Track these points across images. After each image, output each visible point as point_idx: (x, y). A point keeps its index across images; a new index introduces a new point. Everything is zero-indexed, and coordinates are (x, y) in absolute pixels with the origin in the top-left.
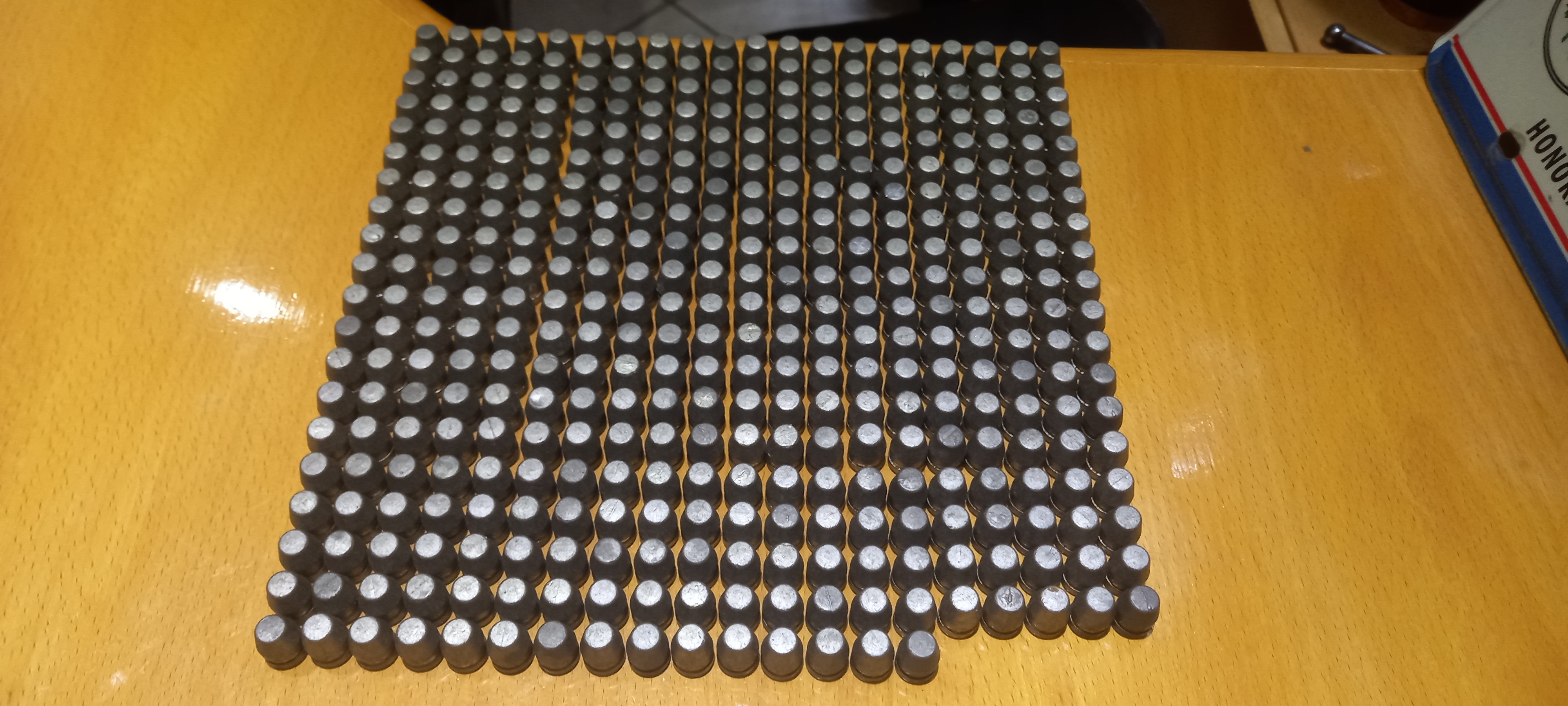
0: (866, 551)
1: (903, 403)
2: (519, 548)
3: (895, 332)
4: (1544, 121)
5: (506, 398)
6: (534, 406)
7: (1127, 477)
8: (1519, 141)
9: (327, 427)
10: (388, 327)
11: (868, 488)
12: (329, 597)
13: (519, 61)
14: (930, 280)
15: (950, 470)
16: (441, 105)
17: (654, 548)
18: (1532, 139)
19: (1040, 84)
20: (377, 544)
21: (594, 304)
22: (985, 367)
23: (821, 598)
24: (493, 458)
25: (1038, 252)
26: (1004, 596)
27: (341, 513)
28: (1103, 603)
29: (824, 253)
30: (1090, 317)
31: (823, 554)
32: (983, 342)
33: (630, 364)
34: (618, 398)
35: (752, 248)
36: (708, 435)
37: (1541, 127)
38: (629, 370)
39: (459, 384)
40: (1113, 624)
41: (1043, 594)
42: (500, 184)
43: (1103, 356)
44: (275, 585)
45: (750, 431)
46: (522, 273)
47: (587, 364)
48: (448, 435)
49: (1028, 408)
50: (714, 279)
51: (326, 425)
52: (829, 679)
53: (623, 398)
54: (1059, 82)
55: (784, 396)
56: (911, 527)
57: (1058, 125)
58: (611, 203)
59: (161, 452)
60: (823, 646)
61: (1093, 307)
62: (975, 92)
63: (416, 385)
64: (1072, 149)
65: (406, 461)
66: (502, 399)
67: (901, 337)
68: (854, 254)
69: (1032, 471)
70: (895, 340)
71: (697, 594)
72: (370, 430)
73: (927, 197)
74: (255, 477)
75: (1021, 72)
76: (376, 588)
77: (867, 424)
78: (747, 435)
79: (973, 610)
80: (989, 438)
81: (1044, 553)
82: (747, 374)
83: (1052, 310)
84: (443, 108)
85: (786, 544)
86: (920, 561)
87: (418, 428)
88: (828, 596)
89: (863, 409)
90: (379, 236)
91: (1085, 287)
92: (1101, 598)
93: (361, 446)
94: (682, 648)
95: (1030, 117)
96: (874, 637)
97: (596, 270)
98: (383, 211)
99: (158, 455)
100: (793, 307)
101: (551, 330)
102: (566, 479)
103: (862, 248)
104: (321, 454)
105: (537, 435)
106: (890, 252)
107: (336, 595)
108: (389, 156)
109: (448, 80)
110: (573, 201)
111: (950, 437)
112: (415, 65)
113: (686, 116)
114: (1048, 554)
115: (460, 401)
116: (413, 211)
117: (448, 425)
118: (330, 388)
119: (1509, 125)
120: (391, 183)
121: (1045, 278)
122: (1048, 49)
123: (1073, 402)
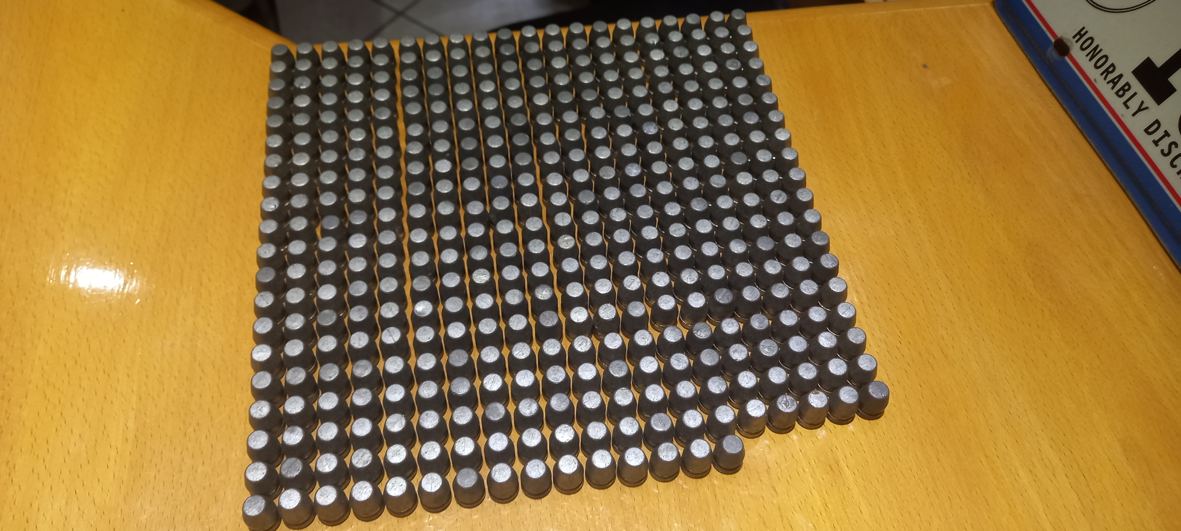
0: (681, 385)
1: (686, 277)
2: (430, 419)
3: (670, 228)
4: (1083, 28)
5: (397, 312)
6: (419, 315)
7: (851, 308)
8: (1069, 44)
9: (266, 352)
10: (296, 272)
11: (673, 341)
12: (295, 476)
13: (355, 64)
14: (687, 188)
15: (728, 320)
16: (302, 103)
17: (528, 405)
18: (1077, 41)
19: (737, 40)
20: (322, 432)
21: (448, 235)
22: (739, 244)
23: (656, 423)
24: (397, 357)
25: (759, 159)
26: (783, 402)
27: (290, 413)
28: (851, 397)
29: (608, 178)
30: (804, 200)
31: (651, 392)
32: (733, 227)
33: (484, 276)
34: (480, 301)
35: (556, 180)
36: (552, 319)
37: (1082, 33)
38: (484, 280)
39: (360, 307)
40: (858, 413)
41: (809, 397)
42: (359, 156)
43: (817, 226)
44: (251, 473)
45: (581, 312)
46: (390, 220)
47: (452, 280)
48: (359, 345)
49: (774, 269)
50: (532, 207)
51: (265, 350)
52: (669, 479)
53: (484, 300)
54: (749, 38)
55: (600, 284)
56: (709, 364)
57: (755, 68)
58: (445, 161)
59: (134, 389)
60: (664, 456)
61: (805, 193)
62: (693, 52)
63: (327, 311)
64: (768, 84)
65: (331, 368)
66: (394, 313)
67: (675, 231)
68: (630, 176)
69: (785, 313)
70: (671, 234)
71: (566, 433)
72: (300, 349)
73: (674, 129)
74: (212, 397)
75: (722, 33)
76: (329, 463)
77: (664, 296)
78: (579, 315)
79: (764, 415)
80: (751, 294)
81: (804, 369)
82: (570, 271)
83: (776, 198)
84: (304, 105)
85: (623, 388)
86: (720, 387)
87: (336, 342)
88: (661, 421)
89: (659, 285)
90: (275, 206)
91: (796, 179)
92: (850, 394)
93: (294, 362)
94: (563, 473)
95: (735, 64)
96: (699, 445)
97: (445, 211)
98: (274, 187)
99: (133, 391)
100: (594, 219)
101: (420, 259)
102: (454, 365)
103: (635, 171)
104: (266, 372)
105: (426, 336)
106: (656, 172)
107: (299, 473)
108: (270, 145)
109: (304, 84)
110: (418, 163)
111: (723, 297)
112: (274, 76)
113: (488, 91)
114: (807, 369)
115: (363, 319)
116: (297, 183)
117: (358, 338)
118: (262, 322)
119: (1059, 33)
120: (276, 166)
121: (767, 176)
122: (738, 15)
123: (804, 261)
